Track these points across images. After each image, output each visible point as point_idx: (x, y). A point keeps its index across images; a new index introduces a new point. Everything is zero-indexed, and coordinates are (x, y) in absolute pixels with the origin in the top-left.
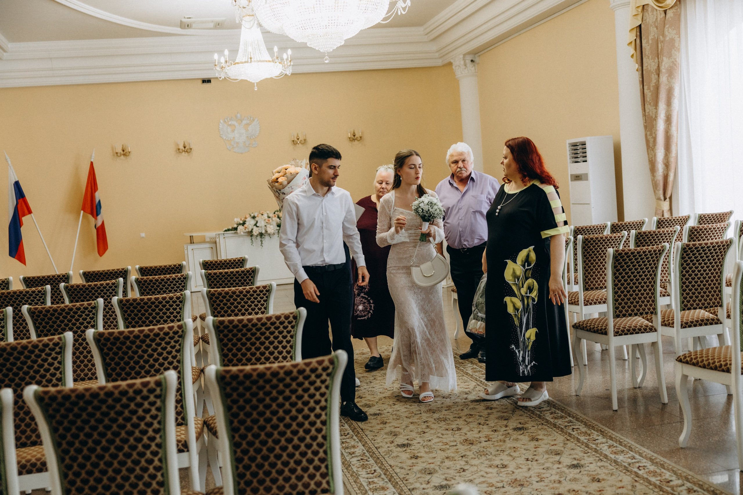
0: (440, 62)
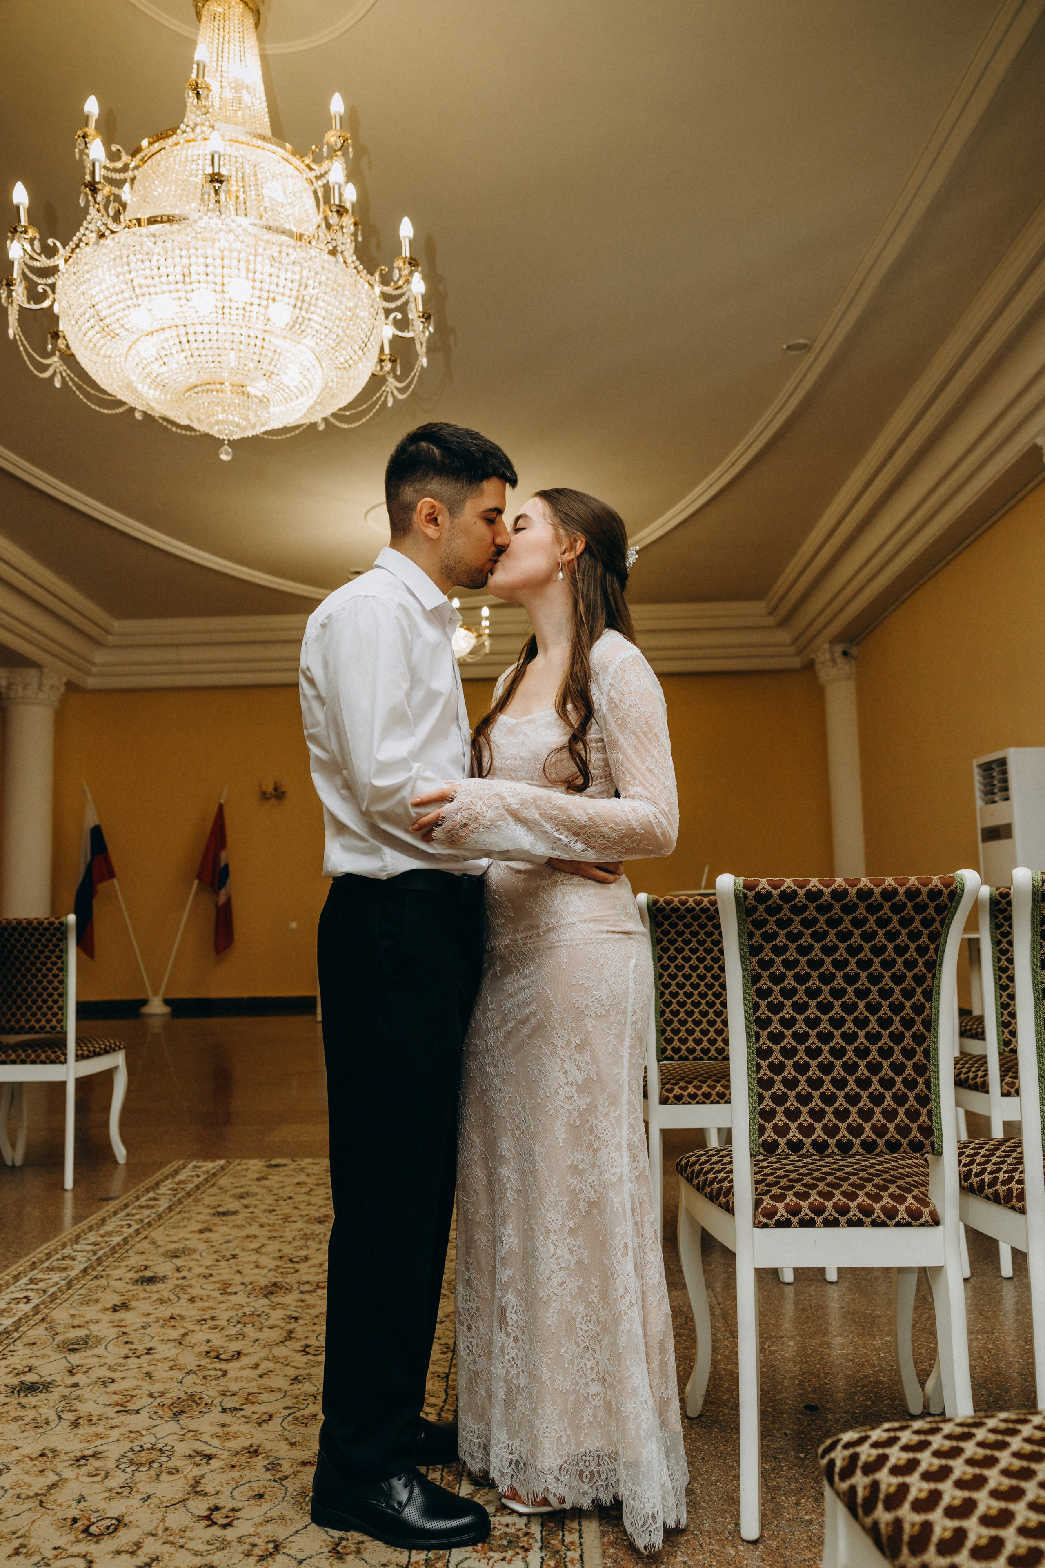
0: (796, 662)
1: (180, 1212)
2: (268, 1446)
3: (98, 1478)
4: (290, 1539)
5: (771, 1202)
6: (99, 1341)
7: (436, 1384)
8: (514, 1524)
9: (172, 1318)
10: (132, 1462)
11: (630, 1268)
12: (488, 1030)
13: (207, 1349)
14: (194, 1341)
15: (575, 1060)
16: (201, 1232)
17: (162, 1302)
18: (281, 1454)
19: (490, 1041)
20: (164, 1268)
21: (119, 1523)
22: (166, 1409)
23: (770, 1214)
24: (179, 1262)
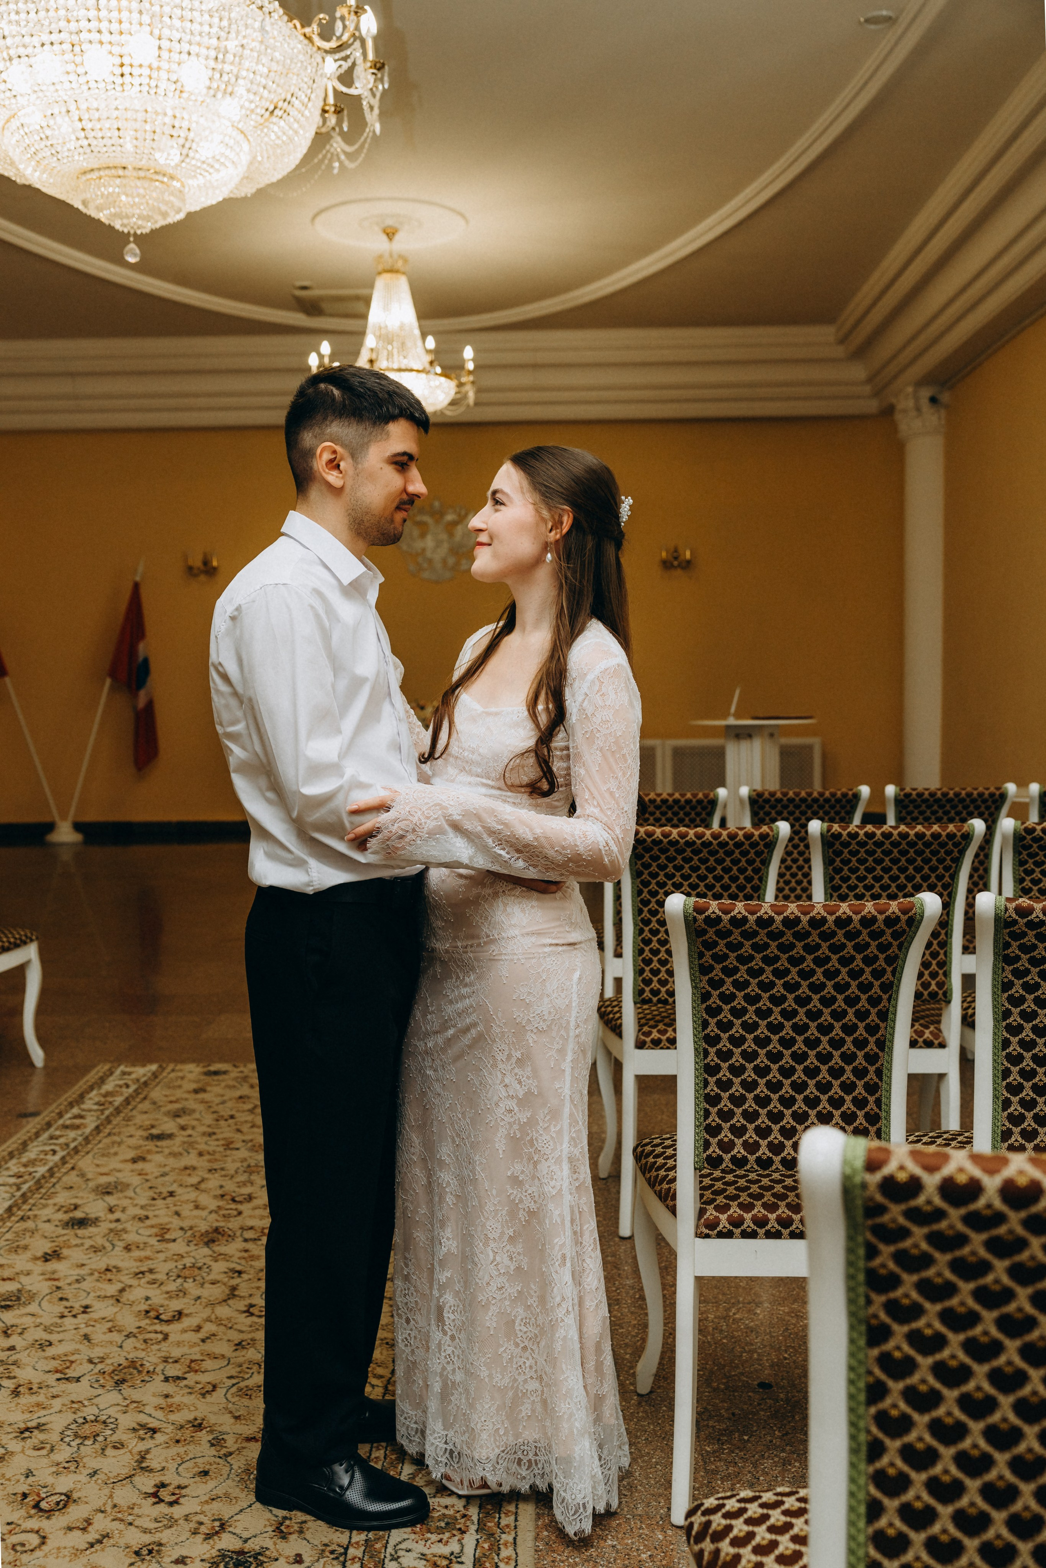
0: (872, 406)
1: (109, 1134)
2: (212, 1419)
3: (44, 1452)
4: (235, 1518)
5: (714, 1213)
6: (32, 1296)
7: (385, 1353)
8: (453, 1506)
9: (107, 1270)
10: (76, 1435)
11: (567, 1277)
12: (427, 1035)
13: (146, 1307)
14: (132, 1298)
15: (516, 1074)
16: (134, 1161)
17: (96, 1250)
18: (225, 1428)
19: (430, 1045)
20: (95, 1207)
21: (68, 1499)
22: (107, 1378)
23: (712, 1225)
24: (111, 1200)
